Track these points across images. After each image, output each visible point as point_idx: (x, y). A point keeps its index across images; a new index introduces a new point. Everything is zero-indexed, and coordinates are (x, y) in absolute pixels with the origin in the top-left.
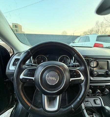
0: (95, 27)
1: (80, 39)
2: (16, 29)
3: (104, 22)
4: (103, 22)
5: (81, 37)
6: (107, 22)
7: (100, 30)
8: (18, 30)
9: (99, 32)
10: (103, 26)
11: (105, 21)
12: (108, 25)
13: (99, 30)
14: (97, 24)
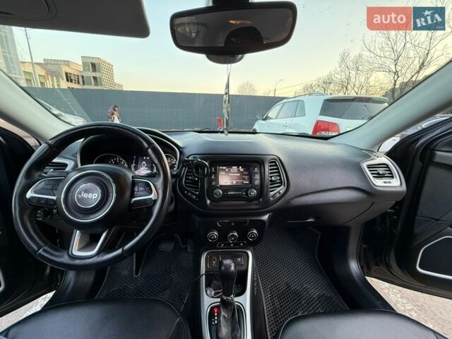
0: (339, 69)
1: (282, 106)
2: (94, 74)
3: (364, 57)
4: (360, 56)
5: (285, 103)
6: (372, 55)
7: (353, 80)
8: (101, 78)
9: (349, 87)
10: (360, 68)
11: (367, 53)
12: (376, 65)
13: (349, 79)
14: (343, 60)
